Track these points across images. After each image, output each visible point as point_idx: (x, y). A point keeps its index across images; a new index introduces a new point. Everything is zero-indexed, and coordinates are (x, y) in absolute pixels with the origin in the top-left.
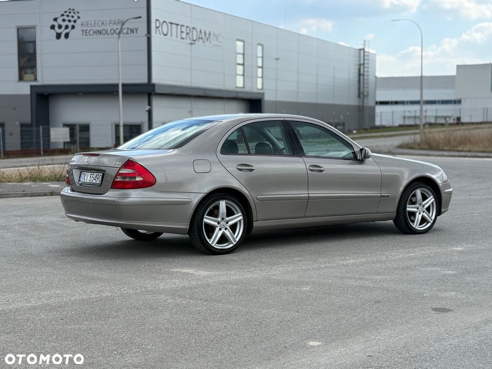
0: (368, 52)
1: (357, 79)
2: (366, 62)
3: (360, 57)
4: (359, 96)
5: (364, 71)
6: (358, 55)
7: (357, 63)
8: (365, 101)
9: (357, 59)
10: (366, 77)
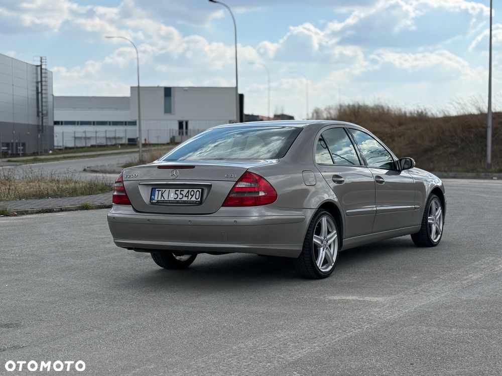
0: (46, 69)
1: (35, 97)
2: (43, 79)
3: (37, 74)
4: (38, 115)
5: (42, 89)
6: (35, 71)
7: (35, 80)
8: (44, 121)
9: (35, 76)
10: (44, 96)
